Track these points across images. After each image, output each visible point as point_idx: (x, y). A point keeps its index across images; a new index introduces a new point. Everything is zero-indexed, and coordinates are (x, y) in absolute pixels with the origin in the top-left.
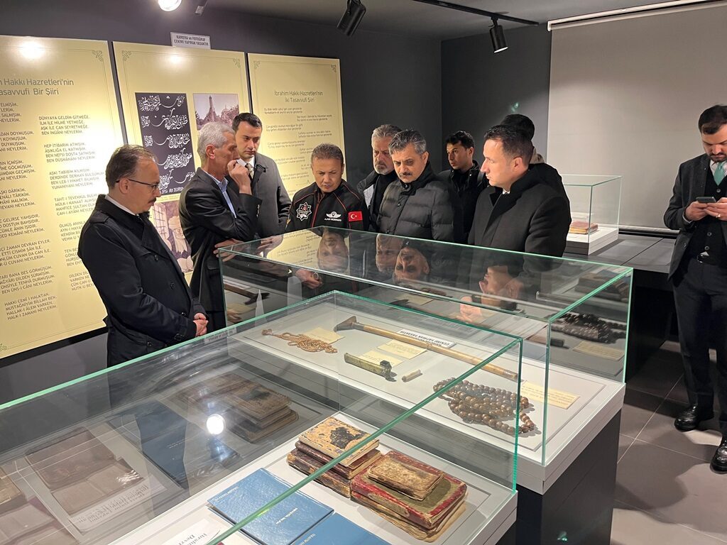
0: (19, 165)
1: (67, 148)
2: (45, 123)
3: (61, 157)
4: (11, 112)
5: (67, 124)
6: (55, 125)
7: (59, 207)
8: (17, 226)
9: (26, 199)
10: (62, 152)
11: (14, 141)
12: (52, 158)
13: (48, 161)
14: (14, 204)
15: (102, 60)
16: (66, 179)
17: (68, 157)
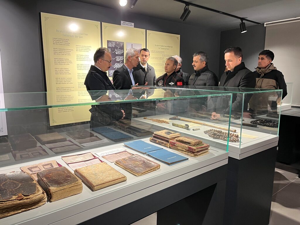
0: (68, 60)
1: (83, 56)
2: (77, 47)
3: (81, 59)
4: (68, 42)
5: (84, 48)
6: (80, 48)
7: (78, 76)
8: (65, 81)
9: (69, 72)
10: (82, 58)
11: (67, 52)
12: (78, 59)
13: (77, 60)
14: (65, 73)
15: (98, 28)
16: (82, 67)
17: (83, 60)
